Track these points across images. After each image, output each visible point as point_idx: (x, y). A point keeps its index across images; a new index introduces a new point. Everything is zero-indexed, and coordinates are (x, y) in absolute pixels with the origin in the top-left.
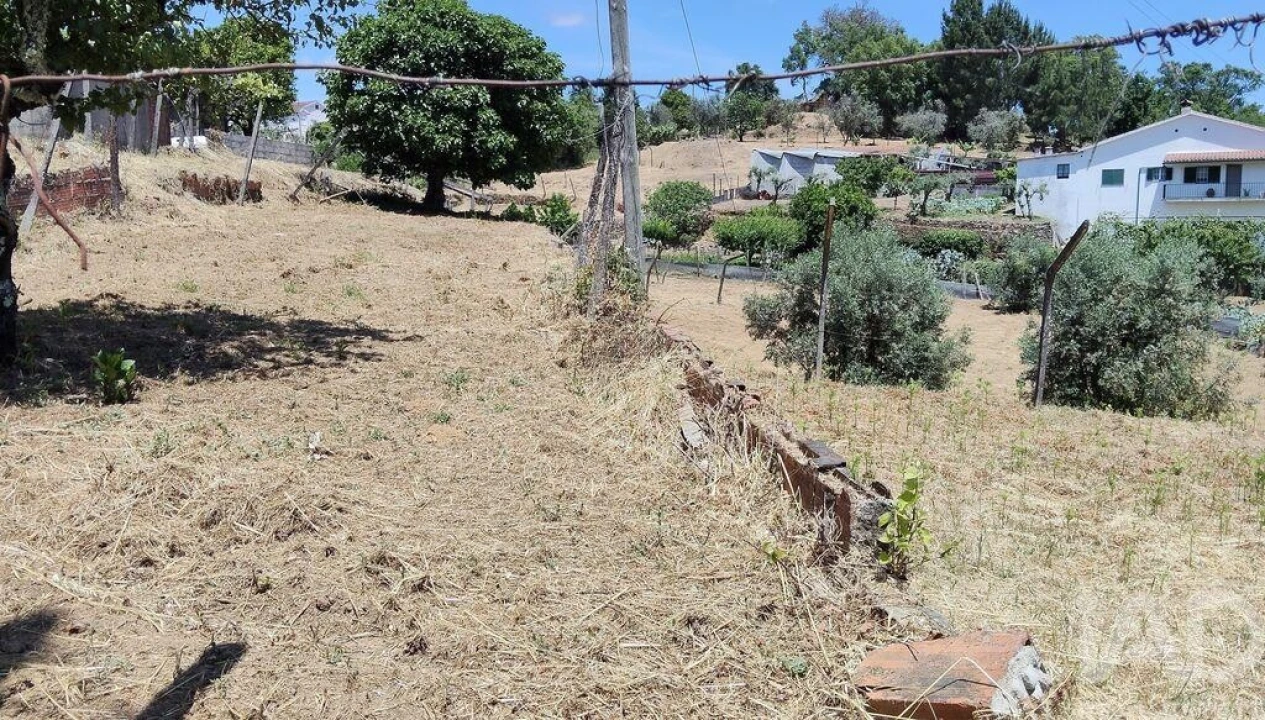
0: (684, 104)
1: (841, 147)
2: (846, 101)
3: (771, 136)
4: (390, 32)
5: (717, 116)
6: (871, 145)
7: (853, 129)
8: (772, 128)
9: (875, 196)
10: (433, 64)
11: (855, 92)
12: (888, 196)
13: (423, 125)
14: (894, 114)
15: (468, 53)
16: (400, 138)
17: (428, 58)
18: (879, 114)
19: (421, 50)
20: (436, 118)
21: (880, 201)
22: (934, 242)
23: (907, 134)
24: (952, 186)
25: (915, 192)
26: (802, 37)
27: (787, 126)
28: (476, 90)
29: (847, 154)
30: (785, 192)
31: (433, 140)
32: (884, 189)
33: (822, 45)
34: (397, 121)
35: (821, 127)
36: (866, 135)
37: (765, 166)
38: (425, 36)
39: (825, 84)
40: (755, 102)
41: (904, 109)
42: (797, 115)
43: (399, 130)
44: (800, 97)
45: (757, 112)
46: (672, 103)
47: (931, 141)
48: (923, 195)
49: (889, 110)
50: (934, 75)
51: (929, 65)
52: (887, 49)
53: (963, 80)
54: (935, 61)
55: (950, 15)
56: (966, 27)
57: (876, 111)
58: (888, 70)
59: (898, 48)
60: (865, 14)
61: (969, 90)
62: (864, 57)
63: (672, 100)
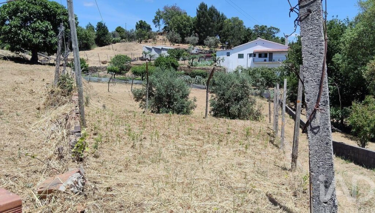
0: (123, 32)
1: (169, 46)
2: (171, 33)
3: (150, 42)
4: (17, 6)
5: (133, 36)
6: (178, 46)
7: (173, 41)
8: (150, 40)
9: (179, 60)
10: (32, 16)
11: (173, 30)
12: (183, 60)
13: (29, 35)
14: (185, 37)
15: (44, 13)
16: (21, 39)
17: (30, 14)
18: (180, 37)
19: (28, 12)
20: (33, 33)
21: (180, 62)
22: (194, 74)
23: (188, 43)
24: (200, 58)
25: (189, 59)
26: (158, 13)
27: (154, 39)
28: (47, 25)
29: (171, 48)
30: (153, 59)
31: (33, 40)
32: (181, 58)
33: (164, 16)
34: (20, 34)
35: (164, 40)
36: (177, 43)
37: (147, 51)
38: (29, 7)
39: (165, 27)
40: (144, 32)
41: (187, 35)
42: (157, 36)
43: (21, 37)
44: (158, 31)
45: (145, 35)
46: (119, 31)
47: (194, 45)
48: (192, 60)
49: (183, 36)
50: (195, 26)
51: (194, 23)
52: (182, 18)
53: (203, 28)
54: (195, 22)
55: (199, 9)
56: (203, 13)
57: (179, 36)
58: (182, 24)
59: (185, 18)
60: (176, 8)
61: (205, 31)
62: (176, 20)
63: (119, 30)
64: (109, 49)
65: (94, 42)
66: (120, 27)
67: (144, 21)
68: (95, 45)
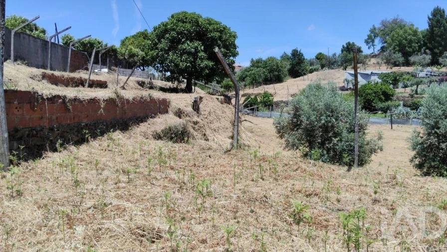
0: (324, 58)
1: (385, 69)
5: (335, 61)
6: (398, 69)
7: (391, 64)
9: (397, 88)
12: (403, 88)
14: (409, 56)
21: (399, 90)
22: (416, 104)
23: (413, 64)
24: (430, 82)
25: (413, 85)
26: (373, 31)
27: (364, 64)
29: (385, 72)
32: (400, 84)
33: (381, 33)
36: (397, 66)
37: (350, 78)
39: (382, 48)
41: (413, 54)
42: (367, 59)
44: (373, 53)
45: (352, 59)
47: (424, 66)
48: (416, 86)
49: (406, 55)
50: (426, 41)
51: (423, 37)
52: (406, 32)
53: (438, 42)
54: (426, 35)
55: (431, 17)
56: (438, 21)
57: (401, 56)
58: (406, 40)
59: (411, 32)
60: (398, 21)
61: (441, 45)
62: (396, 36)
63: (320, 57)
64: (304, 80)
65: (287, 73)
66: (320, 54)
67: (353, 43)
68: (288, 77)
